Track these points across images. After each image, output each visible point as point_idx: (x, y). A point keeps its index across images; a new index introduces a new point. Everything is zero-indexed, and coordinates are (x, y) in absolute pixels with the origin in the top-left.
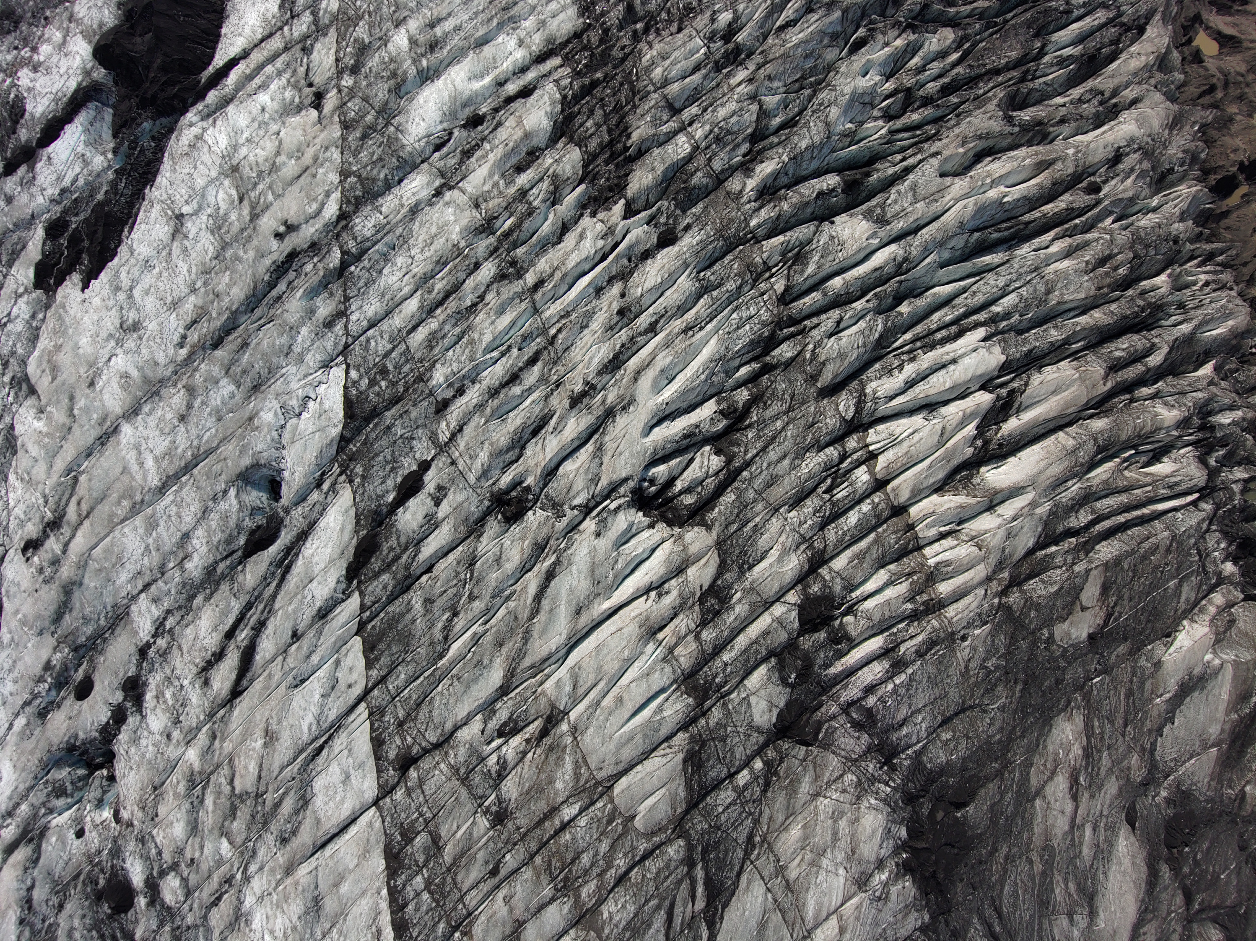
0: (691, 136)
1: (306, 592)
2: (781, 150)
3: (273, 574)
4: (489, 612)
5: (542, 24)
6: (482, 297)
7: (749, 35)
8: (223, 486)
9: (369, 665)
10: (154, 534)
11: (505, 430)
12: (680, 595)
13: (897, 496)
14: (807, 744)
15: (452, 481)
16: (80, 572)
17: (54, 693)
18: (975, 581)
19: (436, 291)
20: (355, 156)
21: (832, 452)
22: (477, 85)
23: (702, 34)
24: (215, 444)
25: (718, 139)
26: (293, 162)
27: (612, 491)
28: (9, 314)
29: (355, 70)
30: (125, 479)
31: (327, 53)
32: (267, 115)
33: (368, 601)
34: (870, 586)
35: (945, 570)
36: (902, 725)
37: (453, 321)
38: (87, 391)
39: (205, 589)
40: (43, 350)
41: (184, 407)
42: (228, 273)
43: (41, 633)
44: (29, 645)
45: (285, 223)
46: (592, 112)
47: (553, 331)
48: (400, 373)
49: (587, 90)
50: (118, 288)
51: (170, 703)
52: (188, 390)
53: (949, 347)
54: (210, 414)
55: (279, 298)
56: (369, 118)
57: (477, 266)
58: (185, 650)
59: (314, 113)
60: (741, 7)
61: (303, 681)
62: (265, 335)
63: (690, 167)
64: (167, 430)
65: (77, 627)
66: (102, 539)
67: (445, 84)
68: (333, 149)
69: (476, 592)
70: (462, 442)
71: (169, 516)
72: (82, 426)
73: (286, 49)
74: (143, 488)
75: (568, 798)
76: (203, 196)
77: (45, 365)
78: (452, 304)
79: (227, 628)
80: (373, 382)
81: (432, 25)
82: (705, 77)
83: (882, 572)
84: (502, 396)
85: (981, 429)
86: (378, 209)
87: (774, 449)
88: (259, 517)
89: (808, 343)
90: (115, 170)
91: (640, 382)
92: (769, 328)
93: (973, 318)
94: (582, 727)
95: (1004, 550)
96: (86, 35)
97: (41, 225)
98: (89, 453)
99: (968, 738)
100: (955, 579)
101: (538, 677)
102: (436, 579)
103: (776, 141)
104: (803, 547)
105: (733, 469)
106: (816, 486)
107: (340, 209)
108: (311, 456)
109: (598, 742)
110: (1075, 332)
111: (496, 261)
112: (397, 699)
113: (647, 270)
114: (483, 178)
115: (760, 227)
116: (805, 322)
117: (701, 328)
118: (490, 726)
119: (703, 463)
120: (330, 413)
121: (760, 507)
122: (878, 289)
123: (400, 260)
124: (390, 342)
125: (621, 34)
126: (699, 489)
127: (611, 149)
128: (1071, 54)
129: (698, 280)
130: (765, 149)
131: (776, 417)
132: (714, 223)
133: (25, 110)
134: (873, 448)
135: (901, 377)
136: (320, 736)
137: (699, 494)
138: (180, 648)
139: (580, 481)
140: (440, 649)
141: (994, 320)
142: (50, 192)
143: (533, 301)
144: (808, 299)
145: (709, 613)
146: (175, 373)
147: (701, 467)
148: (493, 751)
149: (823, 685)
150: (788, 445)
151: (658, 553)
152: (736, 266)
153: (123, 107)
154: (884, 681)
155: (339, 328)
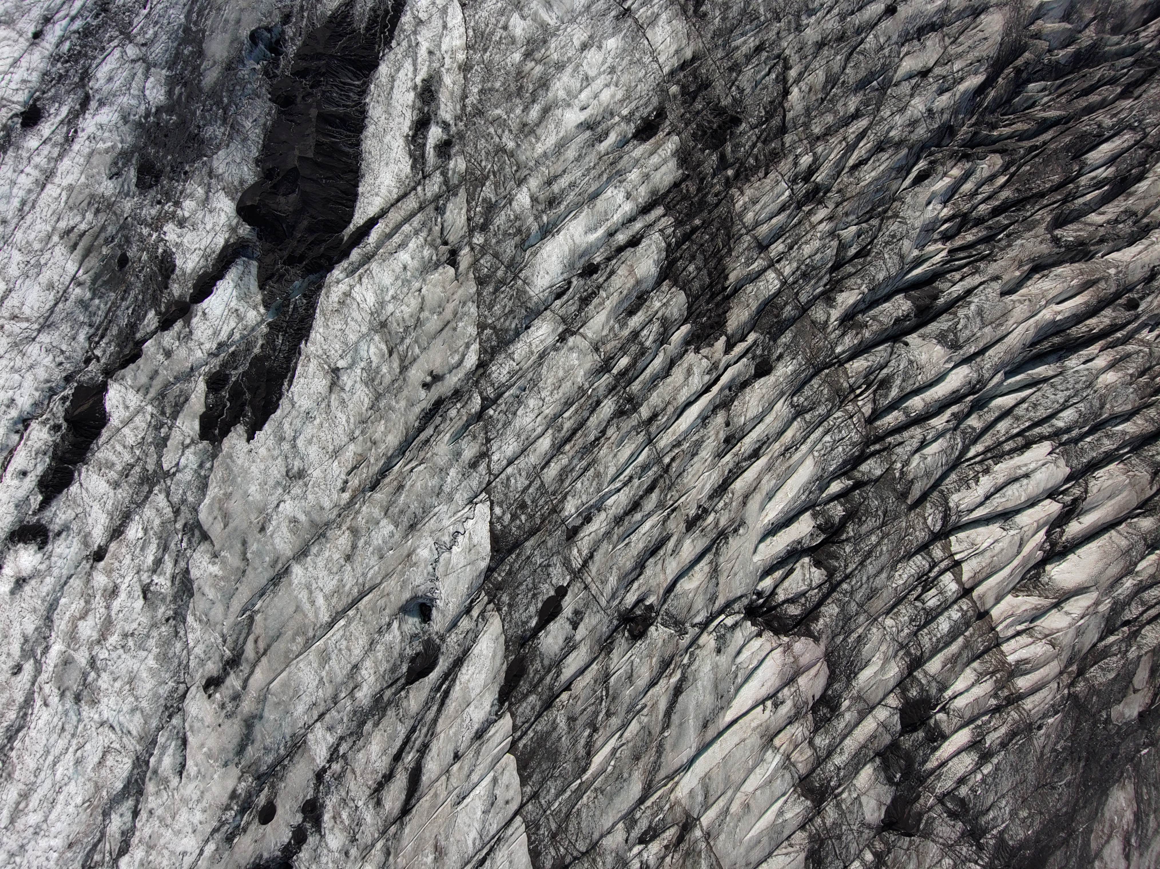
0: (779, 273)
1: (465, 715)
2: (859, 281)
3: (433, 698)
4: (624, 726)
5: (646, 177)
6: (603, 432)
7: (828, 174)
8: (387, 619)
9: (523, 782)
10: (327, 667)
11: (630, 554)
12: (795, 706)
13: (983, 604)
14: (910, 835)
15: (587, 605)
16: (260, 706)
17: (238, 818)
18: (1050, 677)
19: (565, 429)
20: (490, 307)
21: (919, 562)
22: (592, 237)
23: (786, 178)
24: (378, 581)
25: (805, 275)
26: (436, 317)
27: (726, 608)
28: (178, 464)
29: (484, 228)
30: (298, 617)
31: (459, 213)
32: (409, 273)
33: (519, 722)
34: (959, 685)
35: (1023, 667)
36: (988, 810)
37: (580, 455)
38: (259, 536)
39: (373, 716)
40: (214, 498)
41: (349, 548)
42: (383, 422)
43: (226, 765)
44: (216, 776)
45: (431, 373)
46: (693, 258)
47: (667, 460)
48: (536, 506)
49: (687, 237)
50: (282, 439)
51: (347, 823)
52: (352, 532)
53: (1018, 460)
54: (373, 553)
55: (428, 441)
56: (500, 273)
57: (598, 403)
58: (358, 773)
59: (451, 271)
60: (819, 150)
61: (464, 798)
62: (418, 477)
63: (779, 301)
64: (335, 570)
65: (259, 757)
66: (279, 674)
67: (566, 239)
68: (470, 304)
69: (613, 709)
70: (593, 568)
71: (340, 650)
72: (255, 569)
73: (421, 209)
74: (315, 625)
76: (356, 351)
77: (216, 512)
78: (579, 441)
79: (395, 751)
80: (514, 517)
81: (549, 183)
82: (789, 216)
83: (968, 670)
84: (626, 523)
85: (1048, 534)
86: (511, 356)
87: (871, 563)
88: (416, 643)
89: (895, 461)
90: (269, 324)
91: (748, 505)
92: (858, 447)
93: (1037, 430)
94: (714, 833)
95: (1074, 646)
96: (229, 193)
97: (202, 377)
98: (262, 593)
99: (1041, 813)
100: (1032, 675)
101: (669, 785)
102: (576, 698)
103: (853, 270)
104: (901, 653)
105: (834, 582)
106: (908, 594)
107: (479, 359)
108: (463, 588)
109: (729, 846)
110: (1124, 441)
111: (615, 398)
112: (549, 812)
113: (747, 398)
114: (601, 324)
115: (844, 352)
116: (890, 439)
117: (797, 449)
118: (632, 835)
119: (804, 575)
120: (478, 547)
121: (862, 618)
122: (955, 408)
123: (532, 402)
124: (527, 478)
125: (715, 181)
126: (803, 600)
127: (711, 290)
128: (1104, 175)
129: (793, 406)
130: (843, 278)
131: (871, 532)
132: (804, 352)
133: (175, 266)
134: (957, 557)
135: (978, 488)
136: (483, 848)
137: (803, 605)
138: (354, 772)
139: (699, 600)
140: (583, 764)
141: (1057, 434)
142: (207, 346)
143: (649, 434)
144: (892, 419)
145: (821, 720)
146: (339, 515)
147: (804, 580)
148: (635, 856)
149: (922, 779)
150: (884, 559)
151: (768, 662)
152: (826, 391)
153: (268, 260)
154: (973, 772)
155: (482, 468)
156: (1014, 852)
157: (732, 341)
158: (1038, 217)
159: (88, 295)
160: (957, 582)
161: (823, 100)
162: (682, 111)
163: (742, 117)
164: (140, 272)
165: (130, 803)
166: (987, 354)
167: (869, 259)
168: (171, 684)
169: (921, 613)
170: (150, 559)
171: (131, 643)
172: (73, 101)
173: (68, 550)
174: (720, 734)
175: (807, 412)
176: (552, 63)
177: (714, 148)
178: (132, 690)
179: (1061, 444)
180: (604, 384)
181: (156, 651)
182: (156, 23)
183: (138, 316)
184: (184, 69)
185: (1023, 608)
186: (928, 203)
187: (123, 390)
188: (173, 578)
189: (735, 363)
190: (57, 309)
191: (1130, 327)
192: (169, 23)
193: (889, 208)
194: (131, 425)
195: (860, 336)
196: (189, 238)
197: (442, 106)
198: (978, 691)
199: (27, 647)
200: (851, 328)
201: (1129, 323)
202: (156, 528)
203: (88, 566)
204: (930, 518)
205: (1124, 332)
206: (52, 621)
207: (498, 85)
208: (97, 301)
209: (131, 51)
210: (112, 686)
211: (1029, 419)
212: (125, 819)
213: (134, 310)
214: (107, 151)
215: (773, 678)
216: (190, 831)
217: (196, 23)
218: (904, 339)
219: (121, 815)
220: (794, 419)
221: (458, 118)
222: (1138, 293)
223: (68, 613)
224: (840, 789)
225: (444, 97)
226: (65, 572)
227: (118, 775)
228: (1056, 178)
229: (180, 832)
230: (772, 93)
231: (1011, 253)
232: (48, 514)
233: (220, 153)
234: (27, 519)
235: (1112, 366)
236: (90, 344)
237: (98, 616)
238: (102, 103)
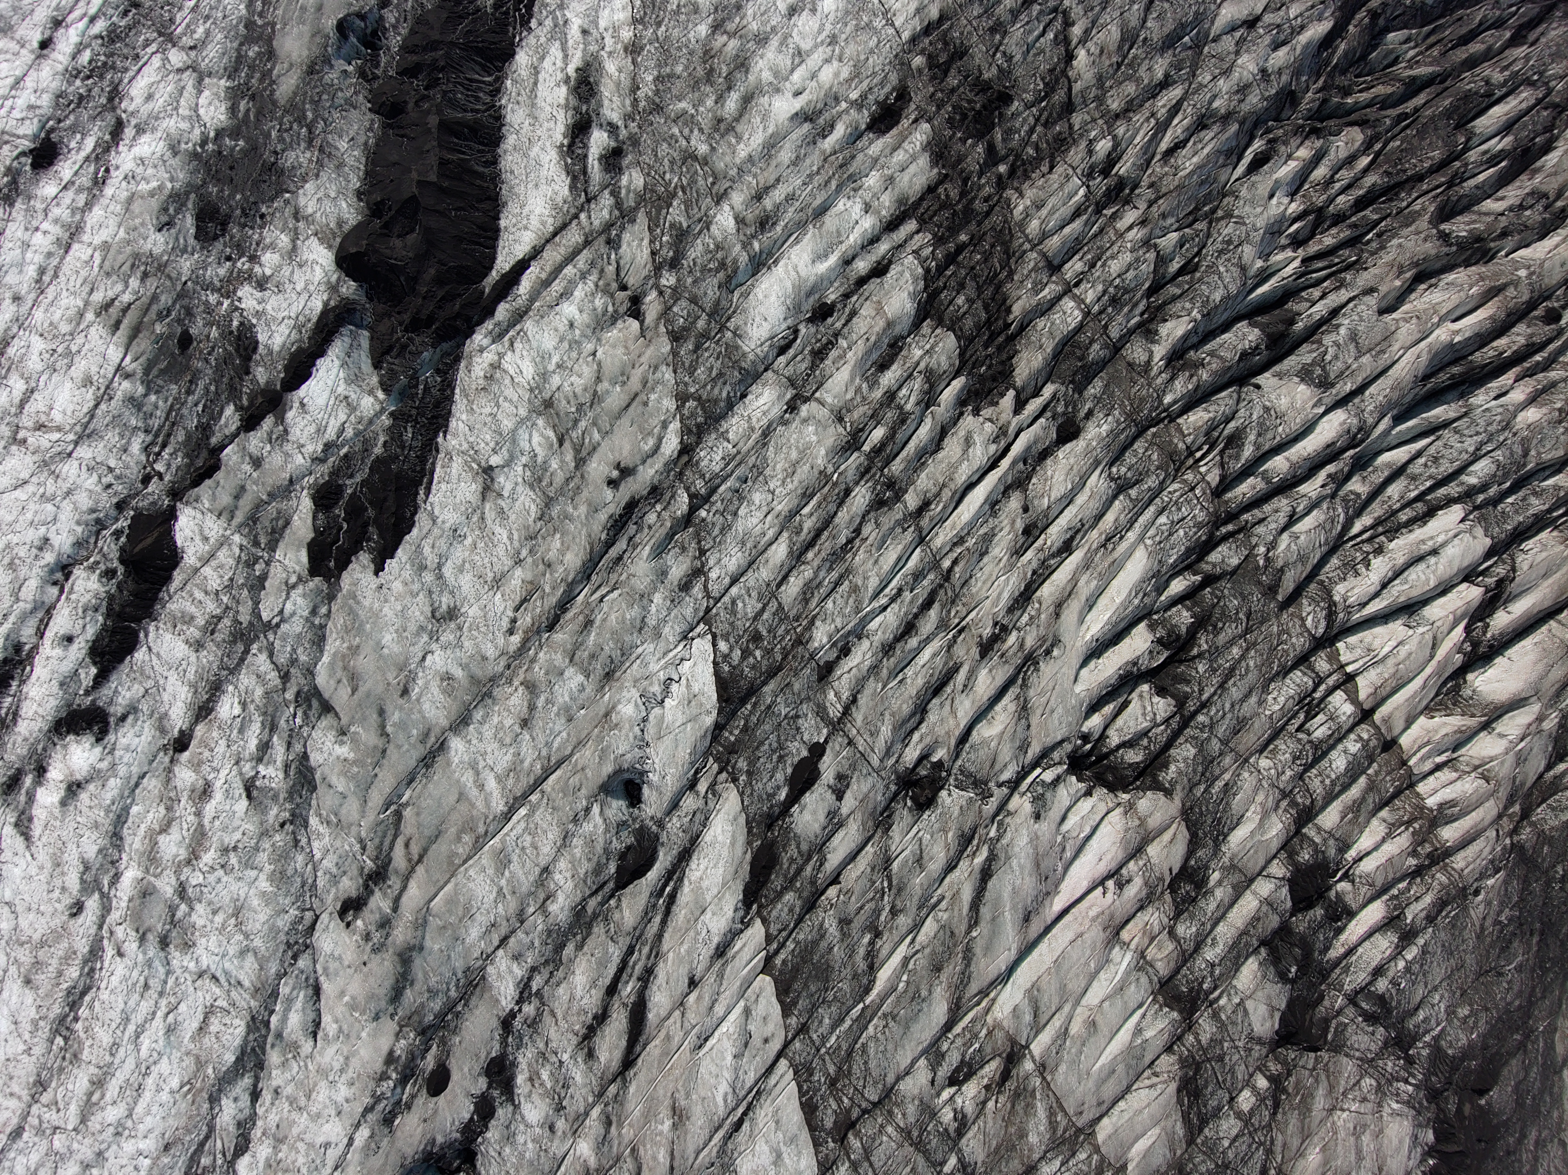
0: (1080, 301)
1: (699, 926)
2: (1188, 305)
3: (654, 906)
4: (917, 926)
5: (891, 180)
6: (858, 531)
7: (1134, 164)
8: (584, 803)
9: (786, 1011)
10: (507, 873)
11: (906, 694)
12: (1146, 884)
13: (1390, 729)
14: (1316, 1049)
15: (853, 767)
16: (419, 933)
17: (399, 1090)
18: (1486, 822)
19: (805, 531)
20: (692, 371)
21: (1299, 679)
22: (822, 267)
23: (1079, 171)
24: (567, 752)
25: (1114, 302)
26: (618, 389)
27: (1043, 759)
28: (281, 612)
30: (463, 807)
31: (640, 245)
32: (577, 332)
33: (773, 930)
34: (1365, 842)
35: (1449, 812)
36: (1417, 1009)
37: (828, 564)
38: (401, 701)
39: (574, 935)
40: (335, 654)
41: (525, 709)
42: (558, 536)
43: (376, 1018)
45: (618, 466)
46: (962, 286)
47: (946, 564)
48: (775, 637)
49: (951, 259)
50: (423, 568)
51: (549, 1085)
52: (527, 687)
53: (1419, 533)
54: (558, 714)
55: (620, 558)
56: (701, 324)
57: (848, 492)
58: (560, 1016)
59: (635, 325)
60: (1120, 131)
61: (706, 1039)
62: (611, 608)
63: (1082, 338)
64: (508, 740)
65: (422, 1004)
66: (442, 888)
67: (787, 272)
68: (664, 368)
69: (899, 905)
70: (858, 716)
72: (399, 747)
73: (587, 243)
74: (486, 817)
75: (1046, 1152)
76: (514, 441)
77: (339, 673)
78: (825, 545)
79: (608, 981)
80: (746, 653)
81: (758, 197)
82: (1086, 223)
83: (1375, 822)
84: (898, 652)
85: (1468, 630)
86: (724, 436)
87: (1234, 684)
88: (624, 834)
89: (1256, 545)
90: (392, 414)
91: (1063, 617)
92: (1205, 529)
93: (1442, 492)
94: (1050, 1063)
95: (1515, 778)
96: (323, 237)
97: (305, 492)
98: (410, 780)
99: (1487, 1009)
100: (1461, 821)
101: (983, 1004)
102: (849, 892)
103: (1178, 291)
104: (1284, 804)
105: (1186, 713)
106: (1286, 723)
107: (681, 442)
108: (684, 753)
109: (1073, 1080)
110: (1559, 499)
111: (870, 484)
112: (823, 1050)
113: (1049, 473)
114: (843, 384)
115: (1175, 402)
116: (1245, 516)
117: (1121, 538)
118: (939, 1073)
119: (1145, 708)
120: (700, 697)
121: (1228, 760)
122: (1331, 468)
123: (757, 497)
124: (759, 600)
125: (983, 181)
126: (1145, 742)
127: (989, 328)
128: (1500, 147)
129: (1112, 479)
130: (1165, 303)
131: (1231, 643)
132: (1122, 406)
133: (257, 342)
134: (1349, 669)
135: (1371, 575)
136: (738, 1106)
137: (1146, 748)
138: (553, 1014)
139: (1005, 750)
140: (865, 981)
141: (1469, 494)
142: (310, 448)
143: (919, 529)
144: (1247, 488)
145: (1184, 901)
146: (508, 667)
147: (1144, 714)
148: (946, 1103)
149: (1324, 974)
150: (1252, 677)
151: (1104, 829)
152: (1155, 457)
153: (382, 328)
154: (1393, 958)
155: (697, 589)
156: (1455, 1064)
157: (1023, 397)
158: (1418, 208)
159: (141, 390)
160: (1352, 703)
161: (1119, 65)
162: (932, 89)
163: (1012, 93)
164: (209, 354)
165: (247, 1081)
166: (1367, 393)
167: (1198, 275)
168: (293, 912)
169: (1308, 747)
170: (253, 744)
171: (233, 860)
172: (100, 129)
173: (137, 740)
174: (1048, 929)
175: (1131, 487)
176: (751, 36)
177: (979, 136)
178: (237, 925)
179: (1476, 508)
180: (854, 466)
181: (268, 868)
182: (208, 17)
183: (212, 414)
184: (249, 77)
185: (1443, 732)
186: (1271, 196)
187: (199, 515)
188: (287, 767)
189: (1029, 426)
190: (99, 412)
191: (1552, 347)
192: (225, 17)
193: (1217, 207)
194: (213, 563)
195: (1195, 379)
196: (274, 304)
197: (606, 103)
198: (1391, 848)
199: (88, 877)
200: (1182, 368)
201: (1550, 341)
202: (257, 700)
203: (167, 759)
204: (1310, 618)
205: (1545, 354)
206: (121, 839)
207: (679, 69)
208: (153, 398)
209: (176, 57)
210: (212, 922)
211: (1430, 477)
212: (241, 1104)
213: (205, 406)
214: (152, 193)
215: (1114, 849)
216: (333, 1113)
217: (261, 15)
218: (1254, 381)
219: (236, 1100)
220: (1115, 497)
221: (628, 117)
222: (1558, 300)
223: (143, 826)
224: (1216, 994)
225: (607, 90)
226: (135, 770)
227: (227, 1045)
228: (1437, 154)
229: (318, 1115)
230: (1052, 58)
231: (1386, 257)
232: (106, 692)
233: (307, 186)
234: (77, 701)
235: (1532, 400)
236: (148, 456)
237: (185, 826)
238: (140, 130)
